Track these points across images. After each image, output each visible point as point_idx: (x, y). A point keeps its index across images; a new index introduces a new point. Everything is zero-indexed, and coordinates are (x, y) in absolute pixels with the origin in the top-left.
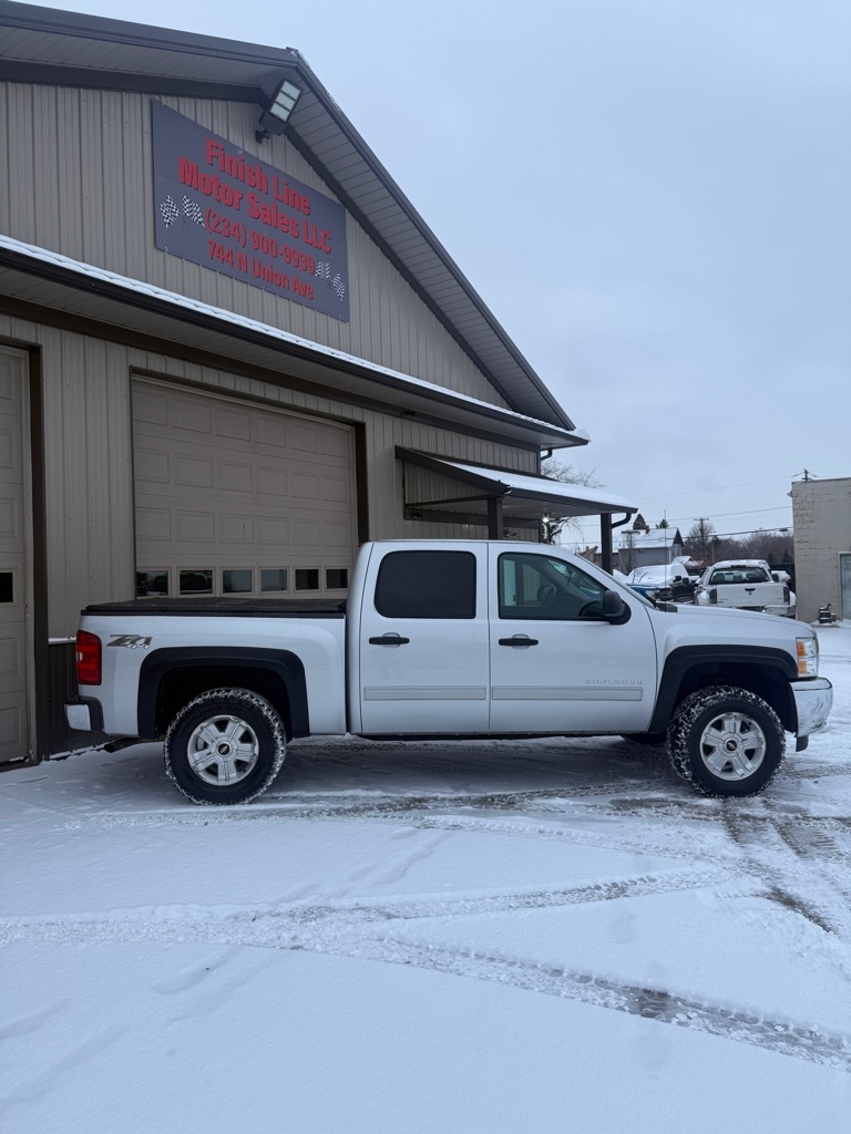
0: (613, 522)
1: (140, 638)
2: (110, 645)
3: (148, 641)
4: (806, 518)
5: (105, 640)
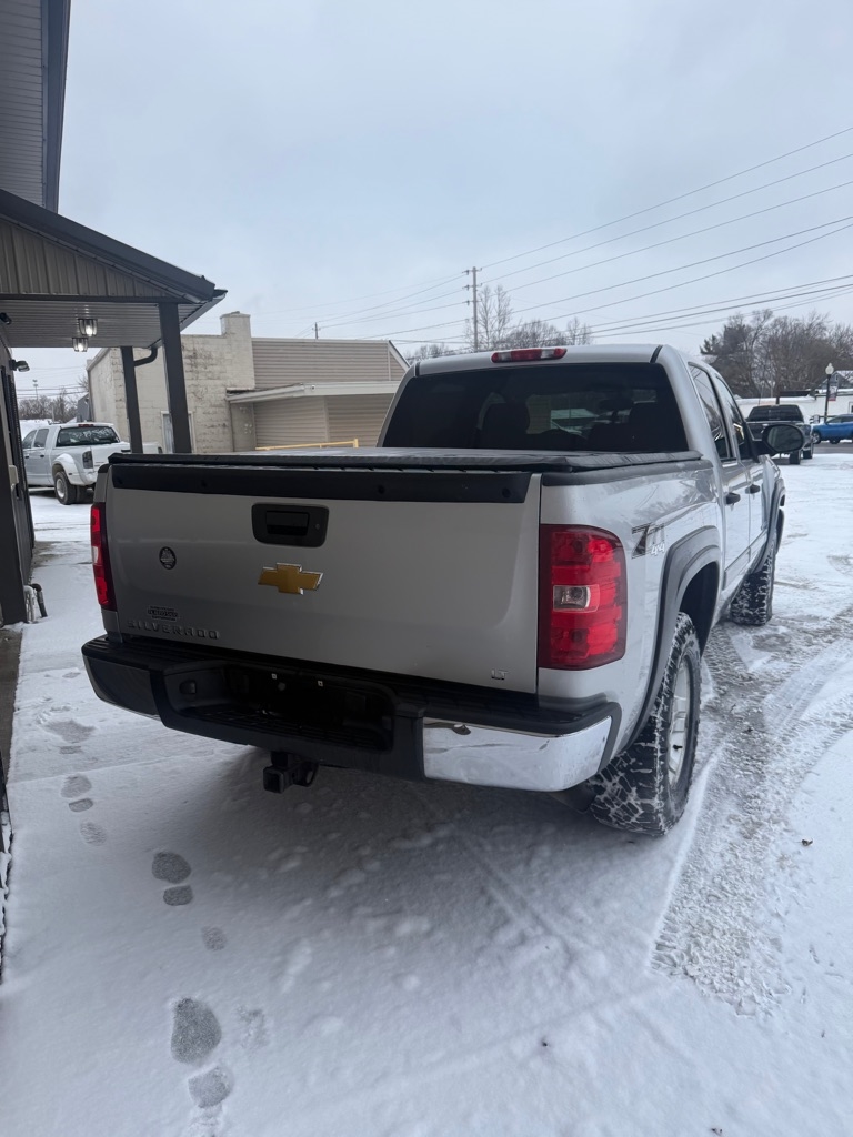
0: (135, 358)
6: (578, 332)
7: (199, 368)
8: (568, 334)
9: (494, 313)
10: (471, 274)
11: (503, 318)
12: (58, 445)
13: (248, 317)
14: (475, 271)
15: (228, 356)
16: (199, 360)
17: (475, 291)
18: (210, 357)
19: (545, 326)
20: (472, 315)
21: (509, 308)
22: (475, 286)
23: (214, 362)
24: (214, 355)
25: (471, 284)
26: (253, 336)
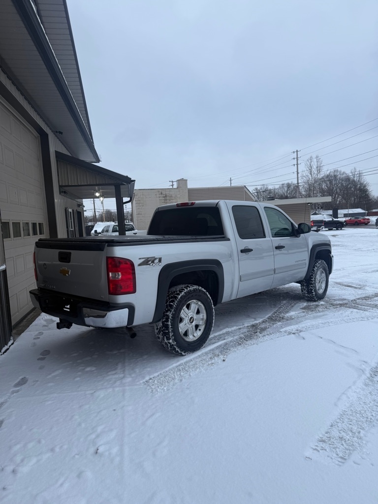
0: (124, 201)
1: (156, 259)
2: (140, 265)
3: (160, 260)
4: (141, 204)
5: (136, 262)
6: (356, 173)
7: (167, 201)
8: (351, 174)
9: (315, 167)
10: (296, 153)
11: (319, 169)
12: (112, 232)
13: (187, 180)
14: (297, 151)
15: (179, 196)
16: (167, 198)
17: (297, 160)
18: (171, 197)
19: (340, 172)
20: (296, 170)
21: (322, 165)
22: (297, 158)
23: (173, 198)
24: (173, 196)
25: (296, 157)
26: (188, 187)
